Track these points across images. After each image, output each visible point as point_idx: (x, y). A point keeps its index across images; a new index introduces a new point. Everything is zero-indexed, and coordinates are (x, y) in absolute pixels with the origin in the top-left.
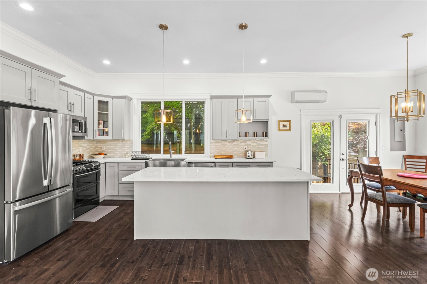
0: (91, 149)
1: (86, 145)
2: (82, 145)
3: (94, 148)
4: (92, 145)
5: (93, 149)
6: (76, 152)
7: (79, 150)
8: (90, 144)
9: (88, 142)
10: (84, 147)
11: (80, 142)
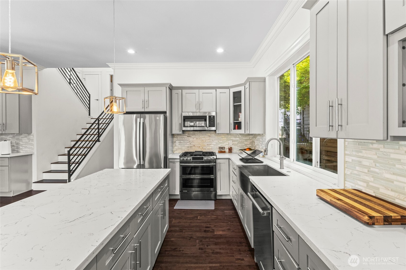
0: (246, 143)
1: (238, 139)
2: (231, 138)
3: (251, 142)
4: (246, 139)
5: (249, 143)
6: (223, 145)
7: (228, 143)
8: (244, 138)
9: (240, 136)
10: (233, 141)
11: (230, 136)
